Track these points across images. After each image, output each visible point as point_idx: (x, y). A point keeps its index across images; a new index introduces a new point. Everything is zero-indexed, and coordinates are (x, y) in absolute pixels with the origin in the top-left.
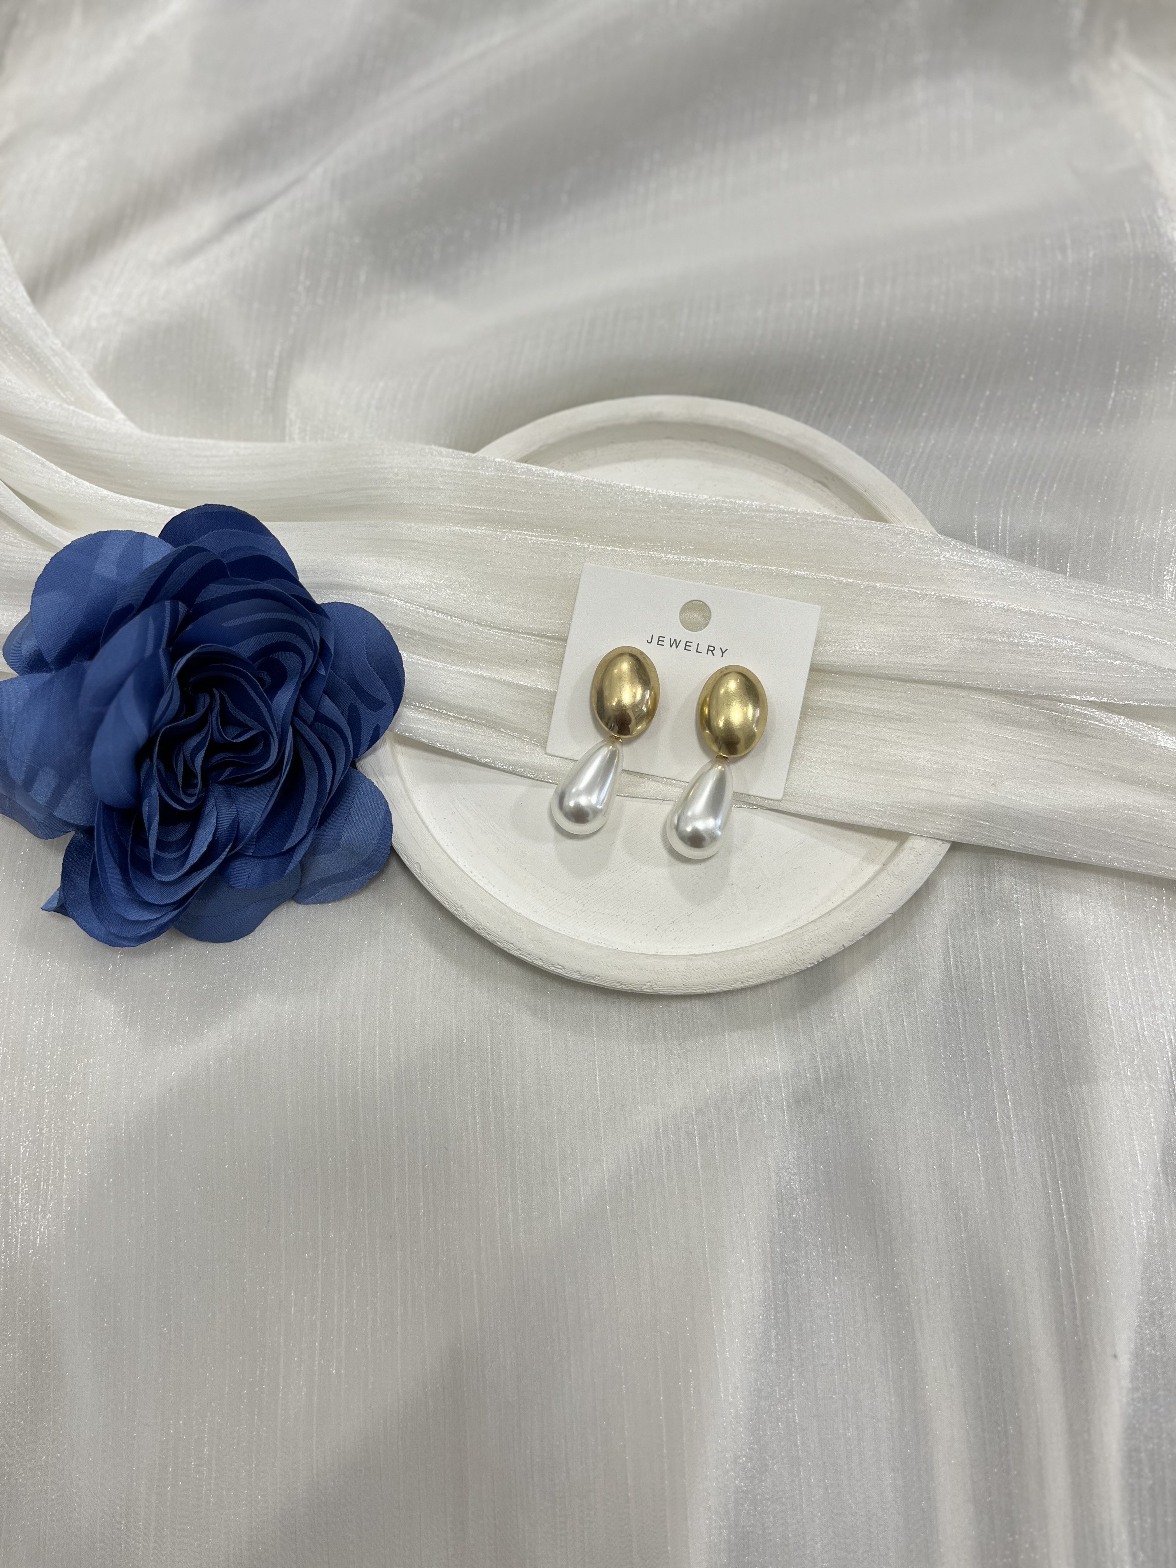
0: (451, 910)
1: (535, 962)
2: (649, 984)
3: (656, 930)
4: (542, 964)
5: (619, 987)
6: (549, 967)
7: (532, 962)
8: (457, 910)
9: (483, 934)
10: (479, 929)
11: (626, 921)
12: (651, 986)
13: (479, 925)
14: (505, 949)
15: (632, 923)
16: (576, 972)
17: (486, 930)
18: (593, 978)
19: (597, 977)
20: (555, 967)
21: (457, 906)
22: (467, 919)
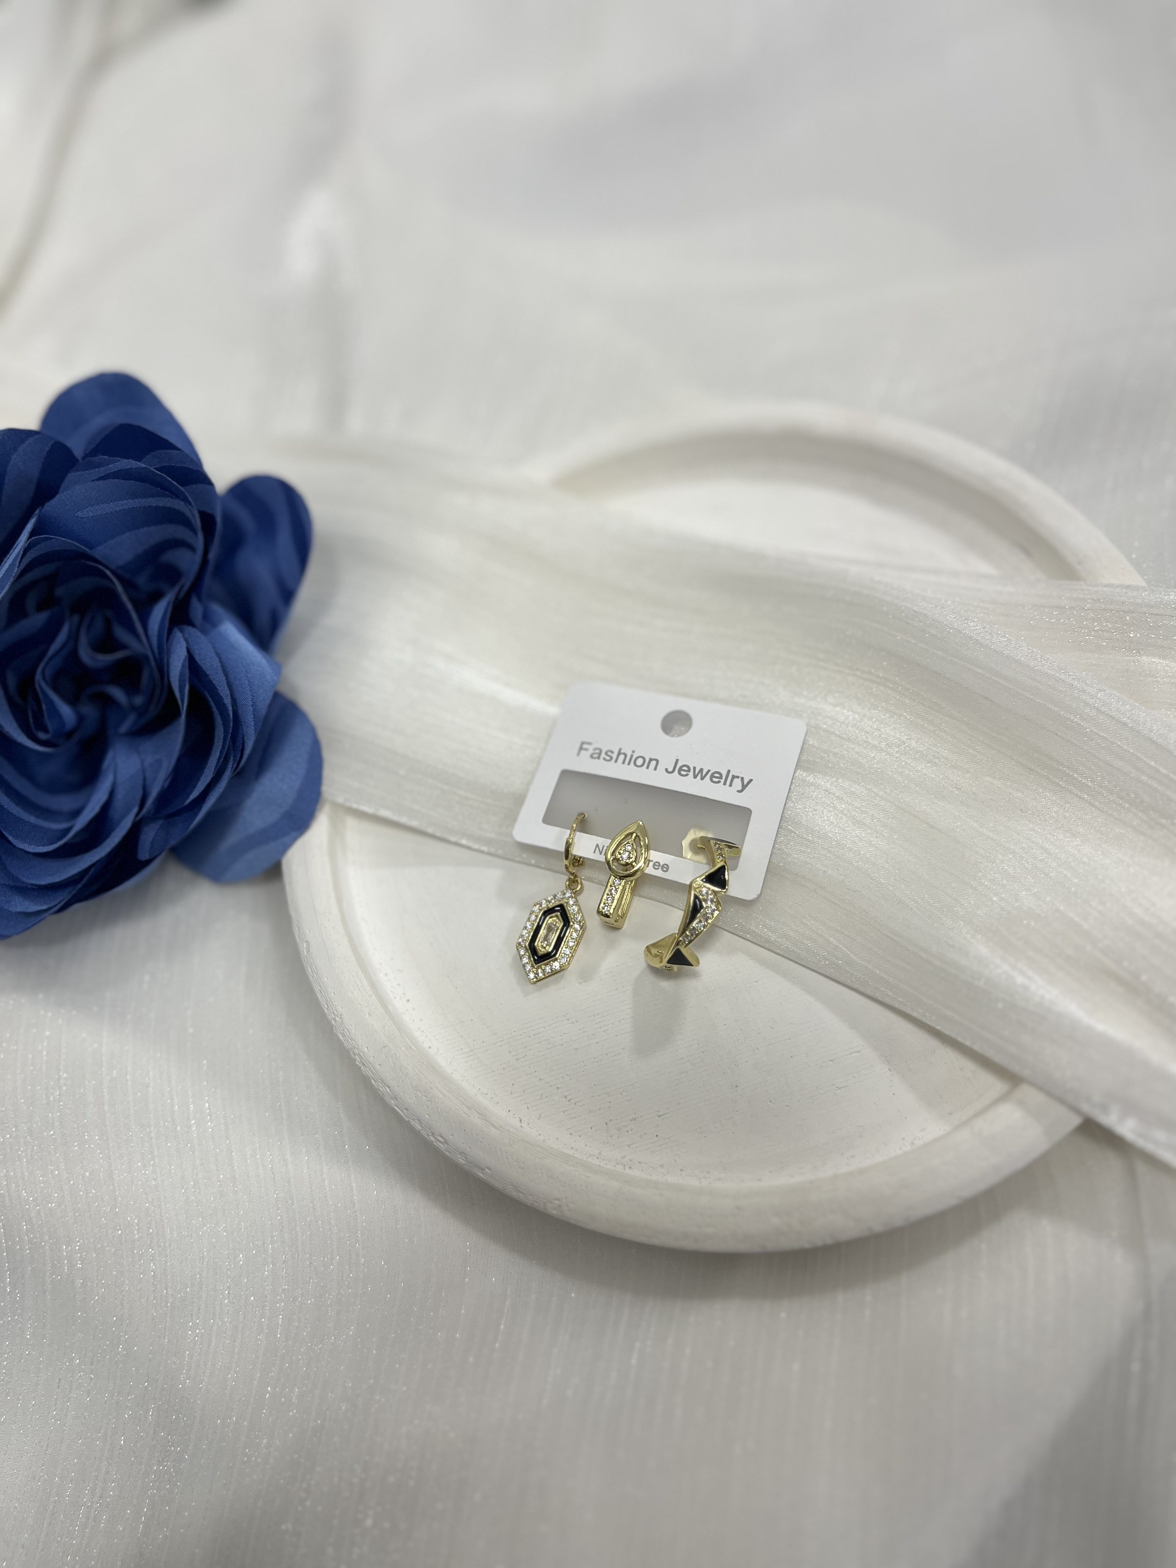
0: (330, 1018)
1: (412, 1122)
2: (557, 1202)
3: (607, 1124)
4: (420, 1128)
5: (514, 1194)
6: (428, 1135)
7: (409, 1122)
8: (335, 1021)
9: (357, 1063)
10: (355, 1055)
11: (568, 1098)
12: (560, 1206)
13: (355, 1048)
14: (379, 1092)
15: (575, 1104)
16: (462, 1153)
17: (362, 1058)
18: (483, 1169)
19: (487, 1170)
20: (436, 1138)
21: (336, 1013)
22: (343, 1035)
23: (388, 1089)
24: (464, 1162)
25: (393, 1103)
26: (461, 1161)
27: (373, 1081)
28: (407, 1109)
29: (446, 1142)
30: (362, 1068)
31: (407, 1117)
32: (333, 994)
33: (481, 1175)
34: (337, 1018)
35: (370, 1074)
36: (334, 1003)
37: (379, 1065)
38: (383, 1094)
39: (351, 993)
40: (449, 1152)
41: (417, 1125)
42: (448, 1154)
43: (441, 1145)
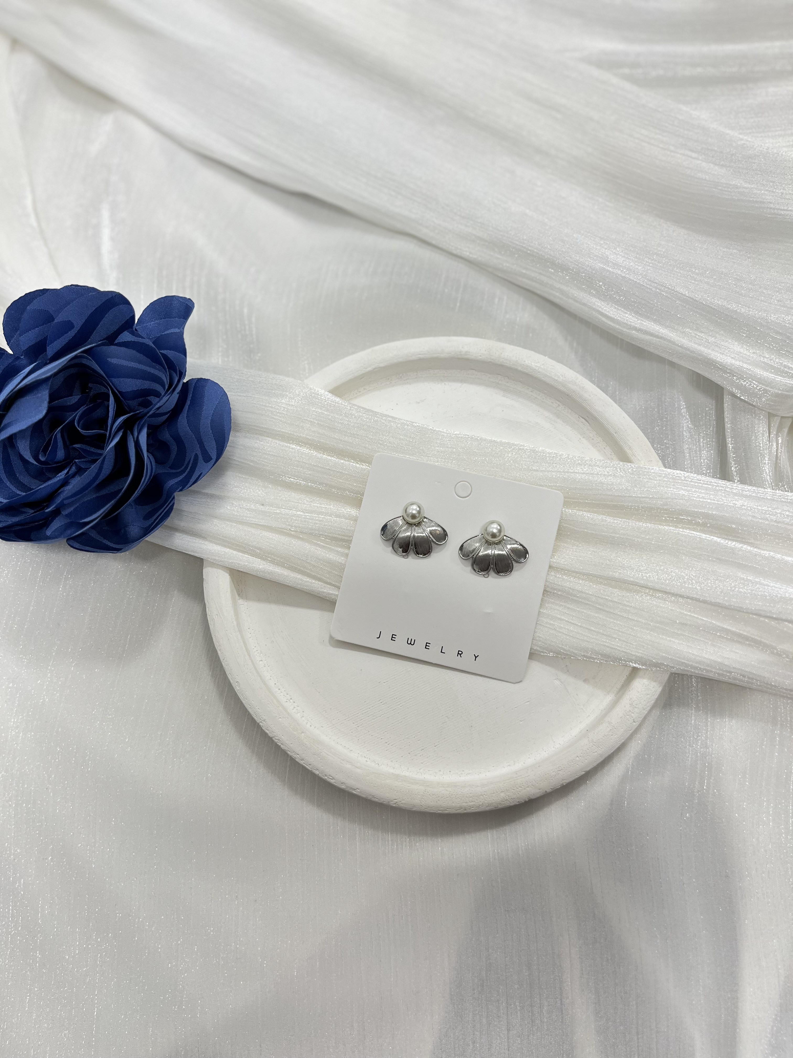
0: (258, 722)
2: (395, 801)
3: (409, 753)
5: (373, 799)
6: (323, 776)
9: (278, 743)
10: (276, 739)
11: (388, 743)
12: (397, 802)
13: (276, 736)
15: (392, 745)
16: (342, 783)
18: (355, 789)
19: (357, 790)
20: (328, 777)
21: (262, 719)
22: (268, 730)
23: (298, 756)
24: (344, 787)
25: (302, 762)
26: (343, 787)
27: (289, 752)
28: (310, 765)
29: (333, 779)
30: (282, 746)
31: (311, 768)
32: (259, 710)
33: (354, 792)
34: (263, 722)
35: (286, 748)
36: (260, 714)
37: (291, 744)
38: (295, 758)
39: (268, 708)
40: (336, 783)
41: (317, 772)
42: (336, 784)
43: (332, 780)
